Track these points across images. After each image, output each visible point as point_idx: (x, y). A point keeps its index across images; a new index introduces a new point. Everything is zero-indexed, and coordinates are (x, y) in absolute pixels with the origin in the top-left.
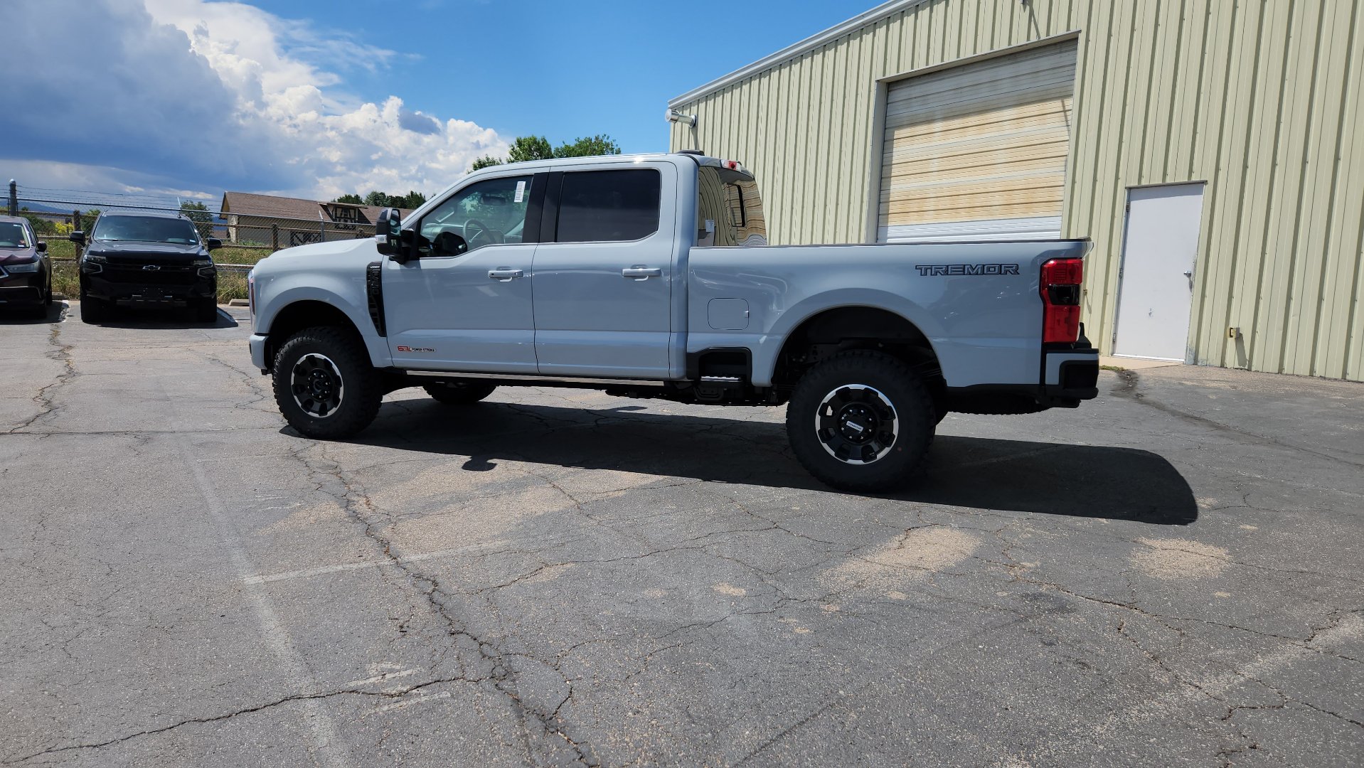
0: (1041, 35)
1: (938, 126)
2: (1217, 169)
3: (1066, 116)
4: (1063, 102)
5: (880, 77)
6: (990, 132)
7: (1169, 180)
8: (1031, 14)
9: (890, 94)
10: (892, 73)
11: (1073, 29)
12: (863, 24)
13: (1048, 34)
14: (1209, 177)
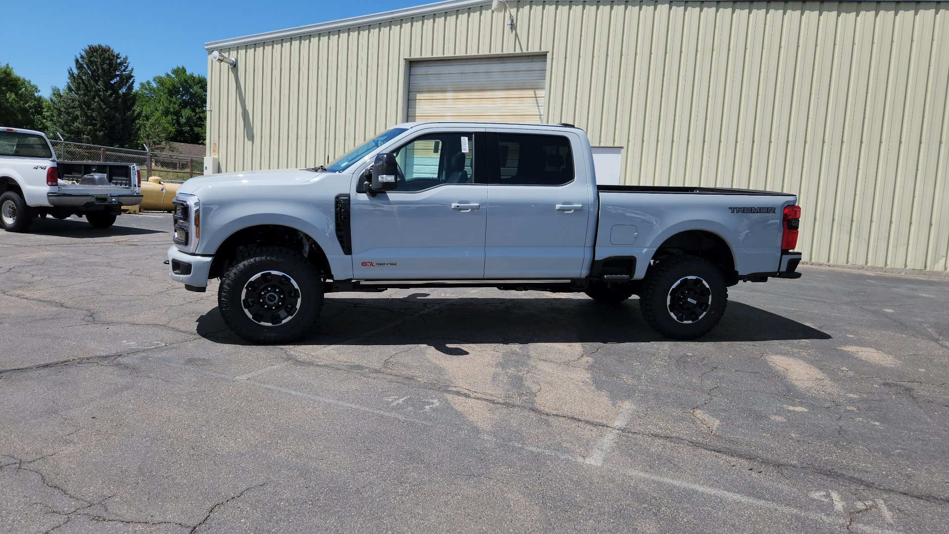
0: (523, 50)
1: (450, 95)
2: (628, 141)
3: (537, 100)
4: (535, 92)
5: (407, 57)
6: (487, 104)
7: (602, 145)
8: (516, 35)
9: (413, 69)
10: (416, 55)
11: (543, 50)
12: (392, 18)
13: (527, 50)
14: (624, 145)
